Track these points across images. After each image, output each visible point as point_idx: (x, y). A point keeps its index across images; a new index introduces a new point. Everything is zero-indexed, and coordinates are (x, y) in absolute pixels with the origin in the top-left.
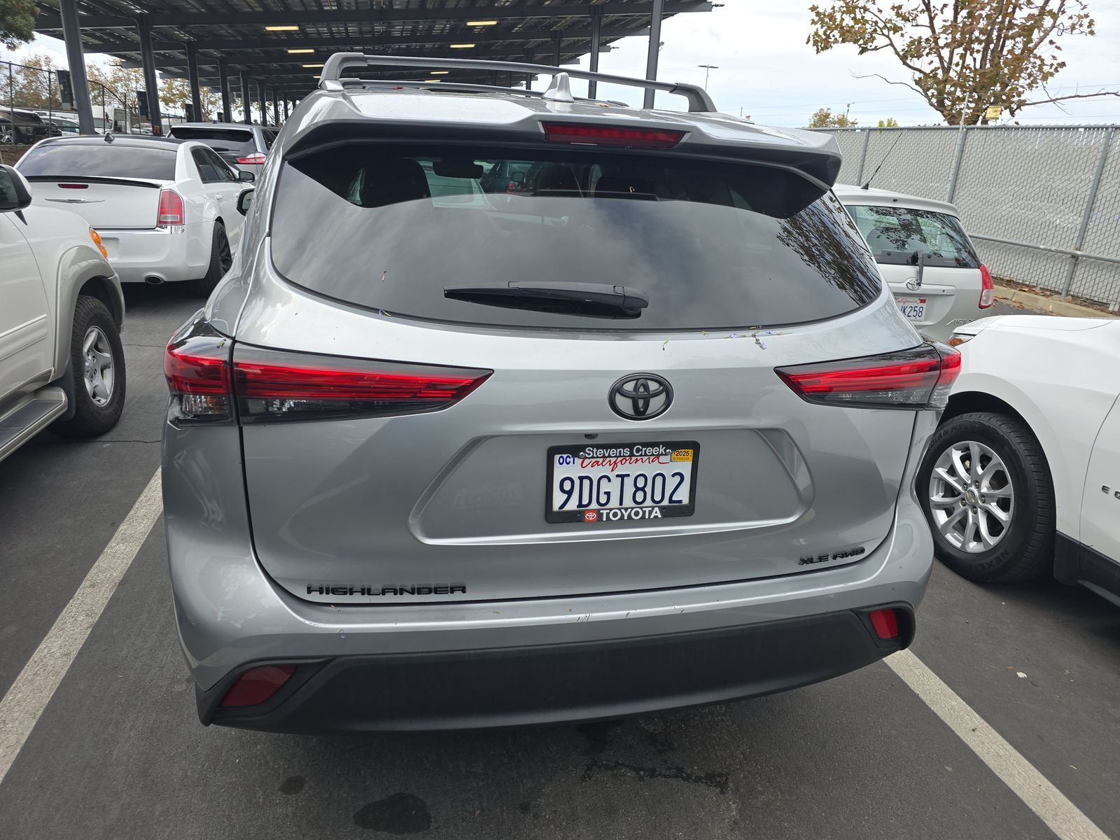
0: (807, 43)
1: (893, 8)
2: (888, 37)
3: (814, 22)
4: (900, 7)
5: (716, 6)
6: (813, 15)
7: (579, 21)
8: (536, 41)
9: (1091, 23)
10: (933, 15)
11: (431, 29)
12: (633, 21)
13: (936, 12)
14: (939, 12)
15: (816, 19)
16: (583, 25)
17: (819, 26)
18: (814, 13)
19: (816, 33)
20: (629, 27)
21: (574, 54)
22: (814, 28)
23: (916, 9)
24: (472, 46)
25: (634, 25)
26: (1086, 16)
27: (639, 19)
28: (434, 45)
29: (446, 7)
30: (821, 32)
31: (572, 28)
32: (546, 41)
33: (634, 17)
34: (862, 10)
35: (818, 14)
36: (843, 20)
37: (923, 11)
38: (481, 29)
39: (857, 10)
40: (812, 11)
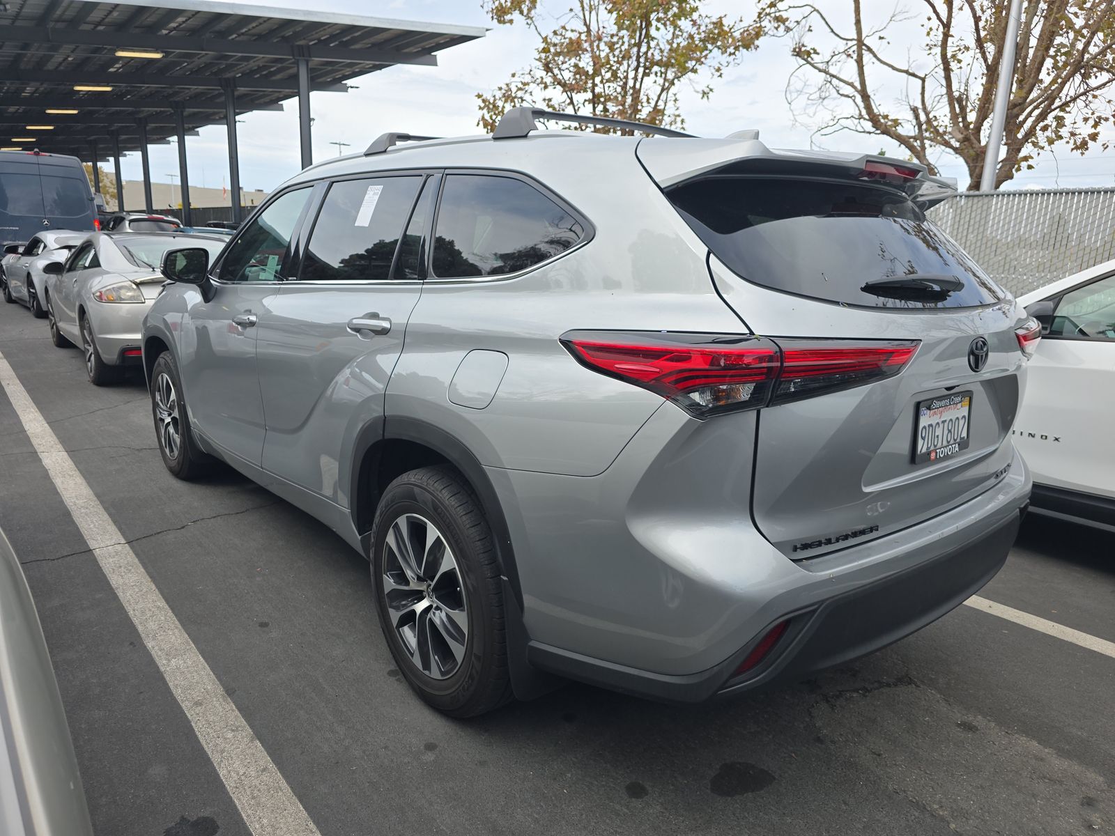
0: (478, 125)
1: (544, 100)
2: (544, 123)
3: (481, 108)
4: (550, 100)
5: (351, 87)
6: (480, 102)
7: (202, 93)
8: (149, 111)
9: (683, 121)
10: (576, 108)
11: (19, 91)
12: (261, 97)
13: (579, 106)
14: (581, 106)
15: (482, 105)
16: (163, 96)
17: (485, 111)
18: (480, 100)
19: (483, 118)
20: (257, 102)
21: (191, 126)
22: (481, 112)
23: (564, 102)
24: (75, 112)
25: (262, 101)
26: (679, 116)
27: (270, 95)
28: (19, 109)
29: (45, 68)
30: (487, 117)
31: (196, 99)
32: (161, 111)
33: (266, 93)
34: (520, 100)
35: (484, 101)
36: (504, 107)
37: (569, 104)
38: (84, 95)
39: (516, 100)
40: (479, 98)
